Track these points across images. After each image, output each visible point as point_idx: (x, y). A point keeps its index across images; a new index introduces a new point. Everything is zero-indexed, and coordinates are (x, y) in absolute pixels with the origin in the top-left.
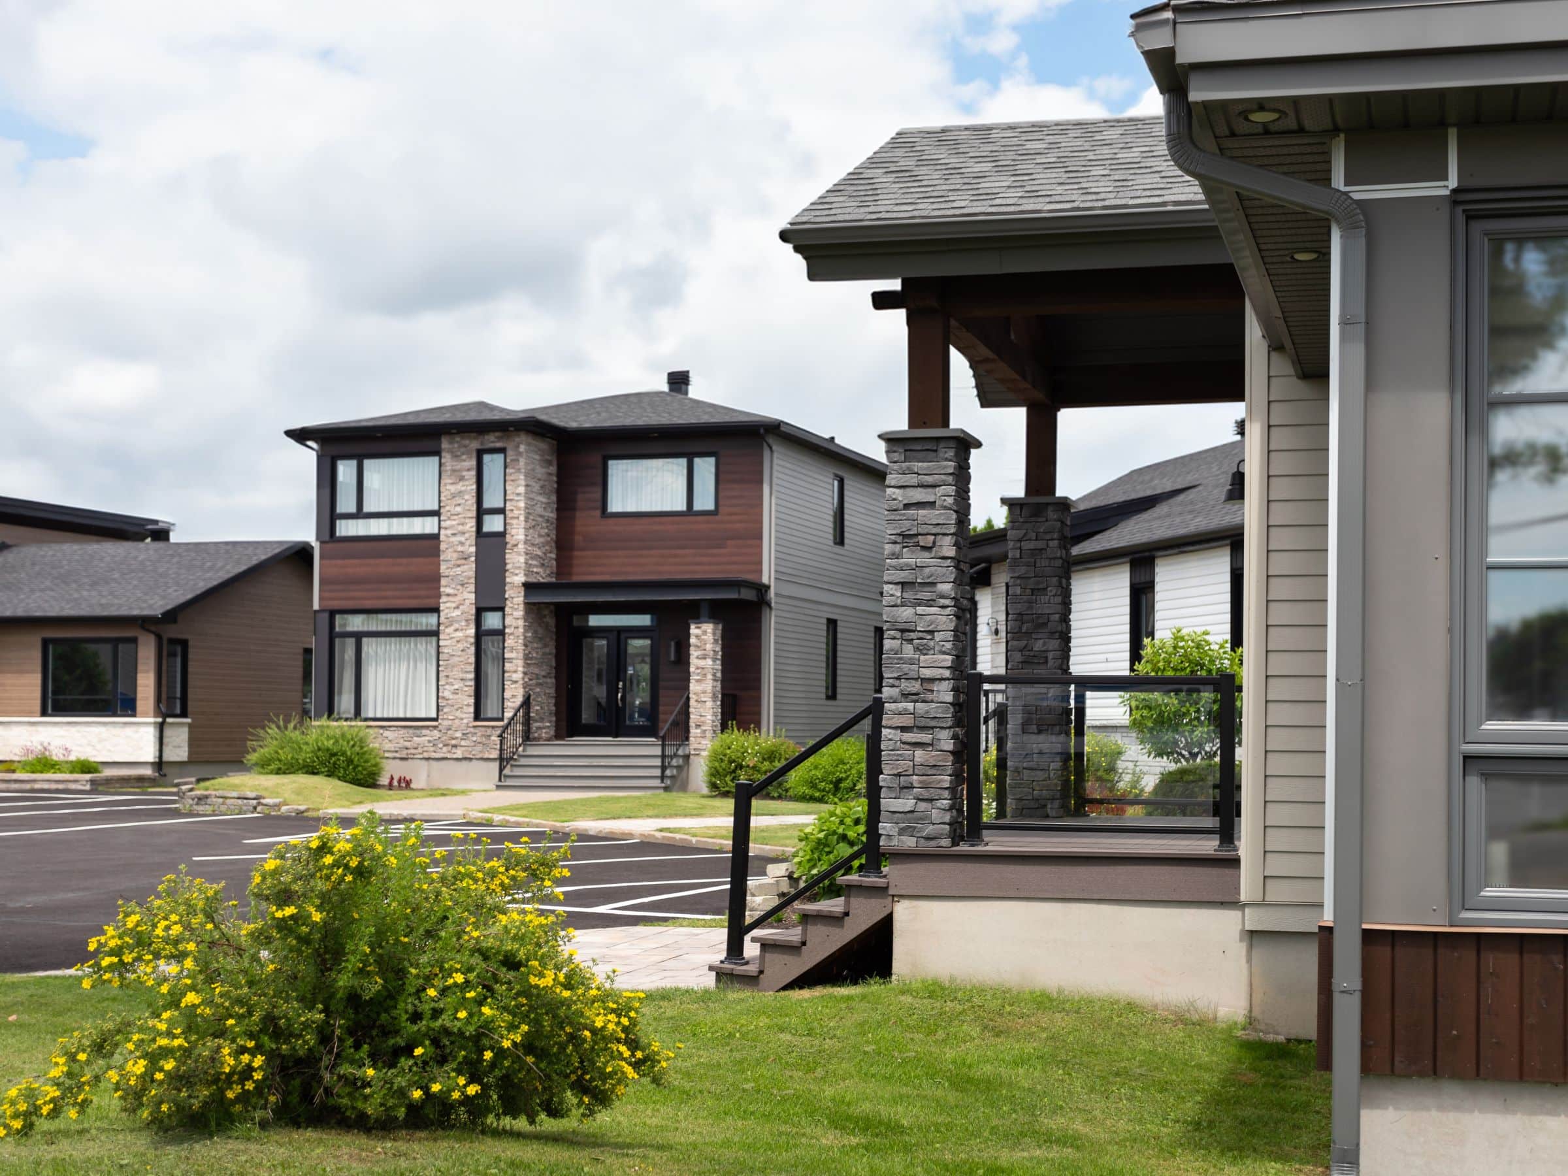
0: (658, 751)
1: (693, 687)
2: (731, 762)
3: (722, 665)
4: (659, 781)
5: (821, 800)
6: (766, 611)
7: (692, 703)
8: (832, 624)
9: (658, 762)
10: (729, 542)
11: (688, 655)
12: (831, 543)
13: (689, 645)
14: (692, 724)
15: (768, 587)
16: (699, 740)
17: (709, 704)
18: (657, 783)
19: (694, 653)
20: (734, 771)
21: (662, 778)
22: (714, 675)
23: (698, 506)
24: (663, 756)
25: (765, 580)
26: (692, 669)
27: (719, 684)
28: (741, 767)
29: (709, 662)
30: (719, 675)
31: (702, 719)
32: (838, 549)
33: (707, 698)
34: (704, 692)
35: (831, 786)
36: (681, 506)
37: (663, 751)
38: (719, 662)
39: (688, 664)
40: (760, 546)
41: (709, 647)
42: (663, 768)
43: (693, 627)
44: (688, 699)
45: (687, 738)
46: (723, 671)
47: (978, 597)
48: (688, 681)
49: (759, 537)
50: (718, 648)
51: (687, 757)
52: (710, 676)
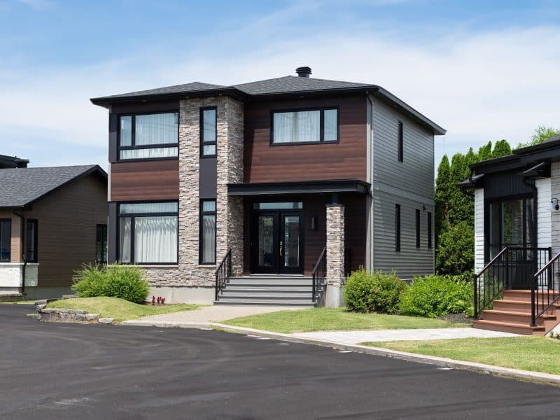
0: (310, 282)
1: (329, 244)
2: (362, 290)
3: (345, 231)
4: (311, 301)
5: (424, 315)
6: (368, 199)
7: (328, 254)
8: (398, 206)
9: (310, 289)
10: (346, 159)
11: (325, 226)
12: (397, 160)
13: (326, 220)
14: (328, 267)
15: (370, 185)
16: (332, 276)
17: (338, 255)
18: (310, 302)
19: (329, 224)
20: (363, 296)
21: (313, 299)
22: (341, 237)
23: (327, 138)
24: (314, 286)
25: (368, 181)
26: (328, 234)
27: (343, 243)
28: (368, 293)
29: (338, 229)
30: (343, 237)
31: (334, 263)
32: (400, 164)
33: (337, 250)
34: (336, 247)
35: (432, 307)
36: (316, 138)
37: (314, 282)
38: (343, 230)
39: (325, 231)
40: (366, 161)
41: (338, 220)
42: (314, 292)
43: (328, 209)
44: (326, 252)
45: (325, 275)
46: (345, 235)
47: (537, 186)
48: (325, 240)
49: (365, 155)
50: (343, 221)
51: (325, 286)
52: (338, 238)
